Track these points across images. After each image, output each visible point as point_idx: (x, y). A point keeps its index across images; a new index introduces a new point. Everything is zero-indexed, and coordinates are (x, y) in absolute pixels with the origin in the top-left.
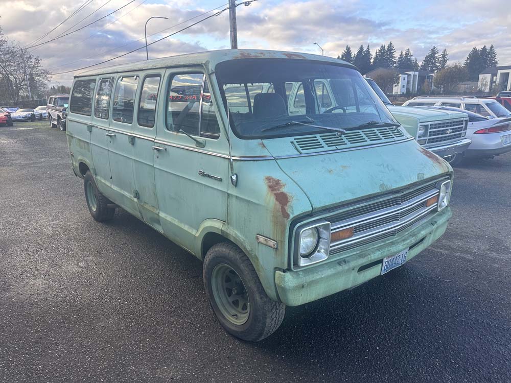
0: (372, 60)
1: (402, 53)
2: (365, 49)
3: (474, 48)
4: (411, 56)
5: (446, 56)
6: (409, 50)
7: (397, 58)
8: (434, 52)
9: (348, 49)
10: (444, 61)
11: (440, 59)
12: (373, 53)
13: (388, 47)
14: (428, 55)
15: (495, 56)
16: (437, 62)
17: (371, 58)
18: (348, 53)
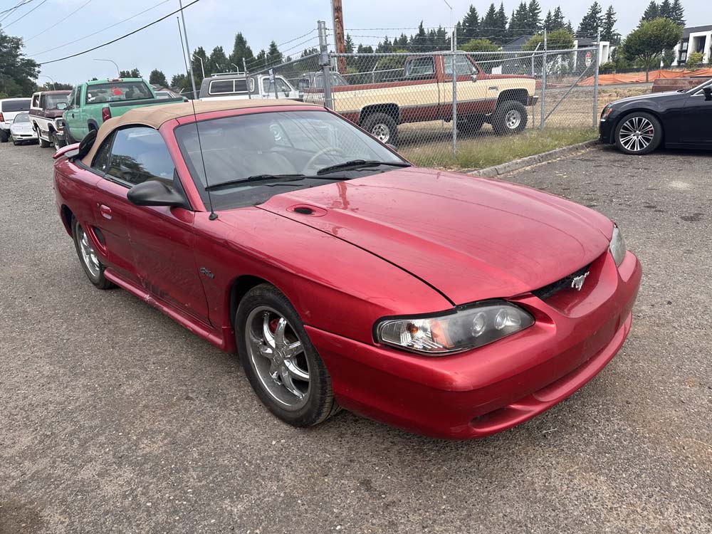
0: (507, 26)
1: (549, 14)
2: (497, 9)
3: (652, 3)
4: (562, 18)
5: (612, 16)
6: (559, 8)
7: (543, 22)
8: (595, 10)
9: (473, 10)
10: (610, 23)
11: (604, 21)
12: (509, 15)
13: (530, 5)
14: (586, 15)
15: (681, 14)
16: (599, 26)
17: (507, 22)
18: (473, 15)
